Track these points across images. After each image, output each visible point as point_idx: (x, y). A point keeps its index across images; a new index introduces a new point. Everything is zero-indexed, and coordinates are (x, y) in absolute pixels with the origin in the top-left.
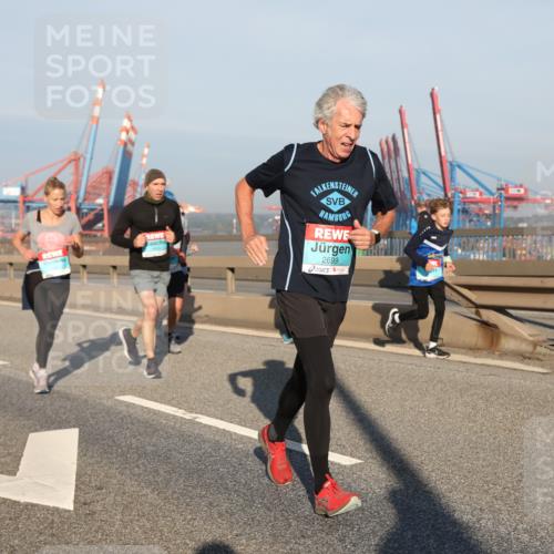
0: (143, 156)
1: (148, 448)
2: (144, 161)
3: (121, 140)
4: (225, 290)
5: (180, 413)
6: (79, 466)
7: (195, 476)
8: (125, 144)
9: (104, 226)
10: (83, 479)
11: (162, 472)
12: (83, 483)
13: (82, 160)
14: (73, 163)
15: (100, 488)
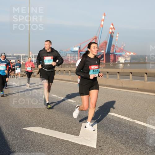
0: (117, 37)
1: (119, 130)
2: (117, 38)
3: (110, 32)
4: (144, 80)
5: (129, 119)
6: (98, 134)
7: (135, 140)
8: (111, 33)
9: (104, 59)
10: (99, 138)
11: (124, 138)
12: (99, 140)
13: (97, 38)
14: (95, 39)
15: (104, 142)
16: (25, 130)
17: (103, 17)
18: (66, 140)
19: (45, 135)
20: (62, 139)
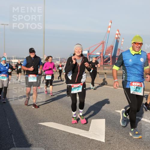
2: (122, 43)
6: (106, 130)
8: (117, 38)
9: (110, 62)
10: (107, 133)
12: (107, 135)
13: (105, 43)
14: (102, 44)
15: (112, 137)
16: (41, 125)
17: (110, 24)
18: (77, 134)
19: (58, 130)
20: (73, 134)
